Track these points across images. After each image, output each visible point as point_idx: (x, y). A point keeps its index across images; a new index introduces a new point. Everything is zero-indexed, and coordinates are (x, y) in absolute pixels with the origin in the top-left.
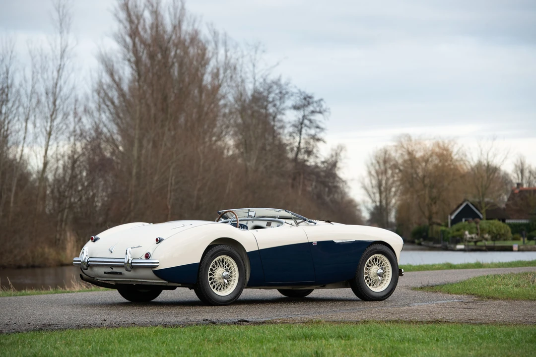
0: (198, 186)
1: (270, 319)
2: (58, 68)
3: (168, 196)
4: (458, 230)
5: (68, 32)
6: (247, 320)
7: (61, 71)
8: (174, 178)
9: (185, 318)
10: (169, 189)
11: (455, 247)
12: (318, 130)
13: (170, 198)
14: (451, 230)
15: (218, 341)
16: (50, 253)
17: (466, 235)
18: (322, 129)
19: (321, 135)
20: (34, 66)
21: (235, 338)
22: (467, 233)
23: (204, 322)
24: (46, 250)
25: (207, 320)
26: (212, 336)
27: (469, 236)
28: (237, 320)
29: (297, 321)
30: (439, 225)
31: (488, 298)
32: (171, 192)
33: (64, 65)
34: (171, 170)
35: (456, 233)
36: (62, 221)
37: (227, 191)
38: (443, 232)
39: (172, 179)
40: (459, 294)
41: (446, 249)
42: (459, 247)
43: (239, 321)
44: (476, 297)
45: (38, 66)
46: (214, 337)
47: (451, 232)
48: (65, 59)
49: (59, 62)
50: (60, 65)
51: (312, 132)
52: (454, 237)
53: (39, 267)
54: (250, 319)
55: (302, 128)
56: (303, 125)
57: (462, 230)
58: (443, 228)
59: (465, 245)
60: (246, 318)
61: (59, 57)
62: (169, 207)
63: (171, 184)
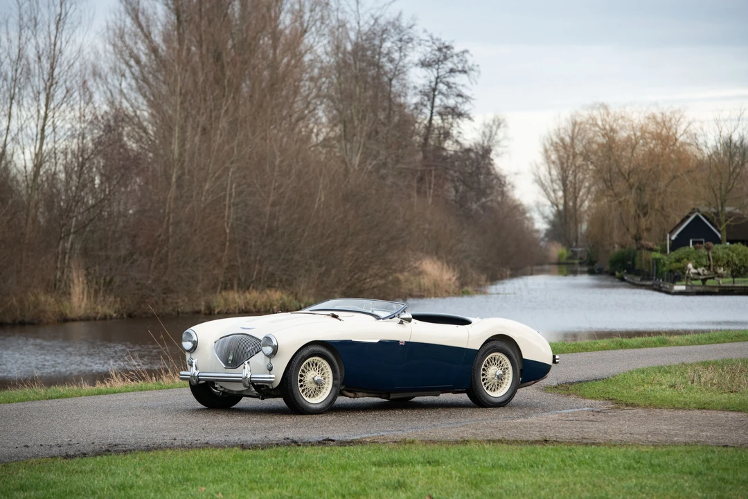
0: (272, 199)
1: (358, 437)
2: (58, 18)
3: (226, 214)
4: (678, 261)
6: (333, 438)
7: (61, 22)
8: (234, 186)
9: (263, 435)
10: (227, 202)
11: (672, 287)
12: (460, 100)
13: (228, 217)
14: (669, 258)
15: (301, 468)
16: (48, 302)
17: (689, 269)
18: (467, 98)
19: (465, 108)
21: (318, 464)
22: (690, 266)
23: (285, 441)
24: (42, 298)
25: (288, 439)
26: (294, 462)
27: (693, 271)
28: (321, 439)
29: (388, 440)
30: (651, 250)
31: (627, 405)
32: (229, 207)
33: (66, 15)
34: (230, 174)
35: (675, 265)
36: (64, 253)
37: (316, 206)
38: (657, 261)
39: (231, 189)
40: (595, 399)
41: (660, 290)
42: (679, 287)
43: (324, 440)
44: (613, 404)
46: (296, 463)
47: (667, 263)
48: (68, 6)
49: (58, 11)
50: (60, 15)
51: (451, 102)
52: (671, 271)
53: (31, 324)
54: (336, 437)
55: (434, 96)
56: (436, 93)
57: (685, 260)
58: (658, 255)
59: (687, 285)
60: (332, 435)
62: (228, 231)
63: (231, 195)
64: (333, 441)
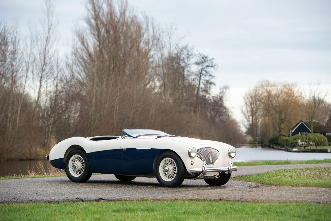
0: (133, 111)
1: (119, 198)
2: (47, 38)
3: (114, 117)
4: (295, 139)
5: (52, 17)
7: (48, 40)
8: (118, 106)
9: (66, 197)
10: (115, 112)
11: (292, 149)
12: (211, 77)
16: (40, 151)
17: (299, 143)
18: (213, 77)
19: (212, 80)
20: (32, 38)
22: (299, 141)
23: (76, 199)
24: (38, 149)
25: (78, 198)
27: (300, 143)
29: (134, 199)
30: (284, 136)
31: (267, 184)
32: (116, 114)
33: (50, 37)
34: (116, 101)
35: (293, 141)
36: (48, 132)
37: (150, 114)
38: (287, 140)
39: (116, 107)
40: (252, 182)
41: (288, 151)
42: (295, 149)
43: (98, 199)
44: (260, 184)
45: (34, 38)
47: (290, 140)
48: (51, 33)
49: (47, 35)
50: (48, 37)
51: (207, 78)
52: (292, 143)
53: (33, 160)
55: (201, 76)
56: (201, 75)
57: (297, 139)
58: (287, 138)
59: (298, 149)
61: (47, 32)
63: (116, 110)
64: (103, 199)
